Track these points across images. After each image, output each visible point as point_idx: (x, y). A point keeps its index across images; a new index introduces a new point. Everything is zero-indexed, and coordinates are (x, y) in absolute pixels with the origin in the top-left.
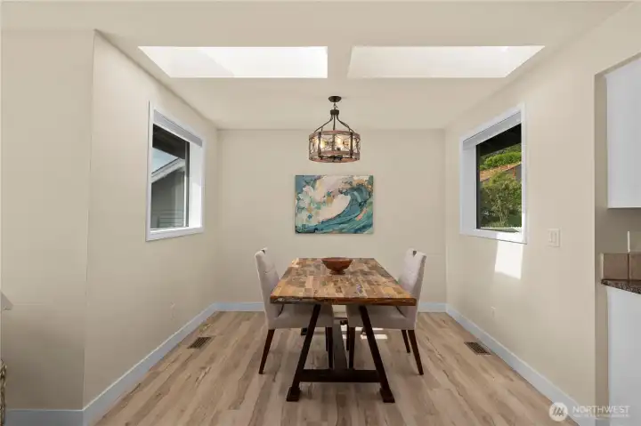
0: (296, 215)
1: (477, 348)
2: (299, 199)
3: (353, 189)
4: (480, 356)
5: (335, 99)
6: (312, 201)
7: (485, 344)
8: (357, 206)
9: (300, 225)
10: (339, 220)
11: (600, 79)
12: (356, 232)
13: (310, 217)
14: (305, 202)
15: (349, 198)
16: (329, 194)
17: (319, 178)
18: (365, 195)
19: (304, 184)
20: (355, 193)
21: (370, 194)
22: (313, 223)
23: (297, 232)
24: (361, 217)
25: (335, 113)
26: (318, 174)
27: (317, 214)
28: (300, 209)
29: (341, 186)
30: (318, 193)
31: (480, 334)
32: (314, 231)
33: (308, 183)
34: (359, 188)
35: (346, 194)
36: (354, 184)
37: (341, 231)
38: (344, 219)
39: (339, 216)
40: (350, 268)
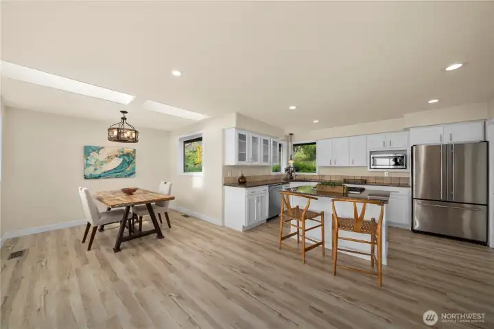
0: (85, 169)
1: (186, 216)
2: (87, 160)
3: (124, 155)
4: (188, 218)
5: (124, 112)
6: (97, 160)
7: (189, 214)
8: (126, 164)
9: (88, 174)
10: (115, 171)
11: (224, 131)
12: (126, 177)
13: (96, 169)
14: (92, 161)
15: (121, 159)
16: (109, 157)
17: (102, 148)
18: (131, 158)
19: (91, 151)
20: (126, 158)
21: (134, 158)
22: (98, 173)
23: (86, 178)
24: (128, 169)
25: (124, 119)
26: (101, 146)
27: (101, 168)
28: (87, 165)
29: (117, 153)
30: (102, 156)
31: (185, 211)
32: (99, 177)
33: (94, 151)
34: (128, 155)
35: (120, 157)
36: (125, 153)
37: (116, 177)
38: (118, 171)
39: (115, 169)
40: (137, 192)
